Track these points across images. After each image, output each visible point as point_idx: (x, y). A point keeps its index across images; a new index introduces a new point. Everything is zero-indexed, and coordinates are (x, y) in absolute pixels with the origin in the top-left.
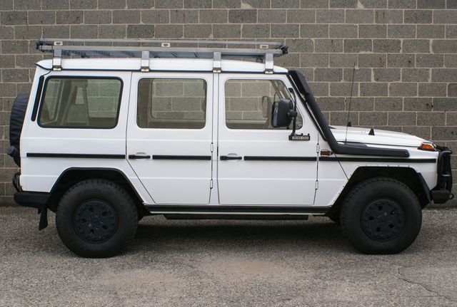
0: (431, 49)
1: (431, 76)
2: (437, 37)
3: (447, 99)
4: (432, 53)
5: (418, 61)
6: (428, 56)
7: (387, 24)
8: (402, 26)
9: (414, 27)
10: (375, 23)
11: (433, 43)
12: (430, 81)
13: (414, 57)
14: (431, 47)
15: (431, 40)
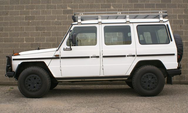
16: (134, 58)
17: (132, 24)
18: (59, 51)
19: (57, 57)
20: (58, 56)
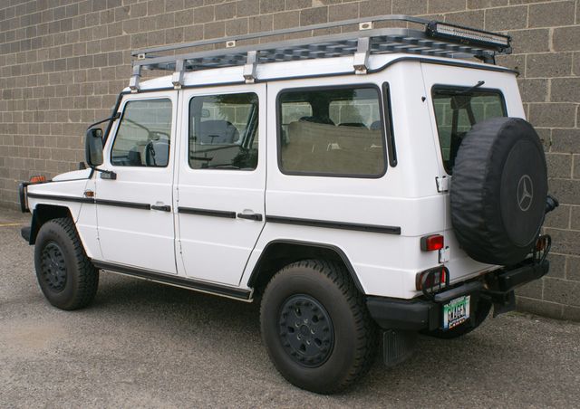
0: (551, 45)
1: (549, 91)
2: (561, 23)
3: (575, 131)
4: (552, 51)
5: (529, 67)
6: (545, 57)
7: (485, 9)
8: (506, 10)
9: (524, 9)
10: (467, 10)
11: (555, 33)
12: (548, 100)
13: (523, 61)
14: (550, 41)
15: (552, 29)
16: (259, 225)
17: (264, 85)
18: (93, 180)
19: (89, 199)
20: (92, 194)
